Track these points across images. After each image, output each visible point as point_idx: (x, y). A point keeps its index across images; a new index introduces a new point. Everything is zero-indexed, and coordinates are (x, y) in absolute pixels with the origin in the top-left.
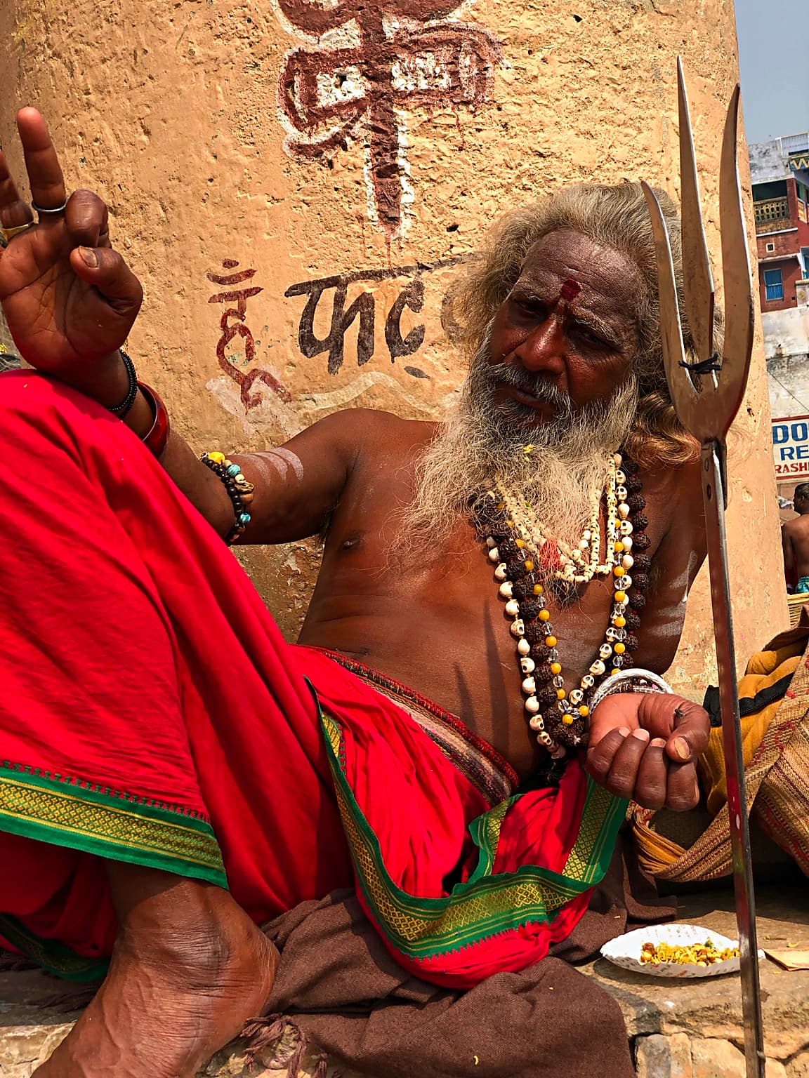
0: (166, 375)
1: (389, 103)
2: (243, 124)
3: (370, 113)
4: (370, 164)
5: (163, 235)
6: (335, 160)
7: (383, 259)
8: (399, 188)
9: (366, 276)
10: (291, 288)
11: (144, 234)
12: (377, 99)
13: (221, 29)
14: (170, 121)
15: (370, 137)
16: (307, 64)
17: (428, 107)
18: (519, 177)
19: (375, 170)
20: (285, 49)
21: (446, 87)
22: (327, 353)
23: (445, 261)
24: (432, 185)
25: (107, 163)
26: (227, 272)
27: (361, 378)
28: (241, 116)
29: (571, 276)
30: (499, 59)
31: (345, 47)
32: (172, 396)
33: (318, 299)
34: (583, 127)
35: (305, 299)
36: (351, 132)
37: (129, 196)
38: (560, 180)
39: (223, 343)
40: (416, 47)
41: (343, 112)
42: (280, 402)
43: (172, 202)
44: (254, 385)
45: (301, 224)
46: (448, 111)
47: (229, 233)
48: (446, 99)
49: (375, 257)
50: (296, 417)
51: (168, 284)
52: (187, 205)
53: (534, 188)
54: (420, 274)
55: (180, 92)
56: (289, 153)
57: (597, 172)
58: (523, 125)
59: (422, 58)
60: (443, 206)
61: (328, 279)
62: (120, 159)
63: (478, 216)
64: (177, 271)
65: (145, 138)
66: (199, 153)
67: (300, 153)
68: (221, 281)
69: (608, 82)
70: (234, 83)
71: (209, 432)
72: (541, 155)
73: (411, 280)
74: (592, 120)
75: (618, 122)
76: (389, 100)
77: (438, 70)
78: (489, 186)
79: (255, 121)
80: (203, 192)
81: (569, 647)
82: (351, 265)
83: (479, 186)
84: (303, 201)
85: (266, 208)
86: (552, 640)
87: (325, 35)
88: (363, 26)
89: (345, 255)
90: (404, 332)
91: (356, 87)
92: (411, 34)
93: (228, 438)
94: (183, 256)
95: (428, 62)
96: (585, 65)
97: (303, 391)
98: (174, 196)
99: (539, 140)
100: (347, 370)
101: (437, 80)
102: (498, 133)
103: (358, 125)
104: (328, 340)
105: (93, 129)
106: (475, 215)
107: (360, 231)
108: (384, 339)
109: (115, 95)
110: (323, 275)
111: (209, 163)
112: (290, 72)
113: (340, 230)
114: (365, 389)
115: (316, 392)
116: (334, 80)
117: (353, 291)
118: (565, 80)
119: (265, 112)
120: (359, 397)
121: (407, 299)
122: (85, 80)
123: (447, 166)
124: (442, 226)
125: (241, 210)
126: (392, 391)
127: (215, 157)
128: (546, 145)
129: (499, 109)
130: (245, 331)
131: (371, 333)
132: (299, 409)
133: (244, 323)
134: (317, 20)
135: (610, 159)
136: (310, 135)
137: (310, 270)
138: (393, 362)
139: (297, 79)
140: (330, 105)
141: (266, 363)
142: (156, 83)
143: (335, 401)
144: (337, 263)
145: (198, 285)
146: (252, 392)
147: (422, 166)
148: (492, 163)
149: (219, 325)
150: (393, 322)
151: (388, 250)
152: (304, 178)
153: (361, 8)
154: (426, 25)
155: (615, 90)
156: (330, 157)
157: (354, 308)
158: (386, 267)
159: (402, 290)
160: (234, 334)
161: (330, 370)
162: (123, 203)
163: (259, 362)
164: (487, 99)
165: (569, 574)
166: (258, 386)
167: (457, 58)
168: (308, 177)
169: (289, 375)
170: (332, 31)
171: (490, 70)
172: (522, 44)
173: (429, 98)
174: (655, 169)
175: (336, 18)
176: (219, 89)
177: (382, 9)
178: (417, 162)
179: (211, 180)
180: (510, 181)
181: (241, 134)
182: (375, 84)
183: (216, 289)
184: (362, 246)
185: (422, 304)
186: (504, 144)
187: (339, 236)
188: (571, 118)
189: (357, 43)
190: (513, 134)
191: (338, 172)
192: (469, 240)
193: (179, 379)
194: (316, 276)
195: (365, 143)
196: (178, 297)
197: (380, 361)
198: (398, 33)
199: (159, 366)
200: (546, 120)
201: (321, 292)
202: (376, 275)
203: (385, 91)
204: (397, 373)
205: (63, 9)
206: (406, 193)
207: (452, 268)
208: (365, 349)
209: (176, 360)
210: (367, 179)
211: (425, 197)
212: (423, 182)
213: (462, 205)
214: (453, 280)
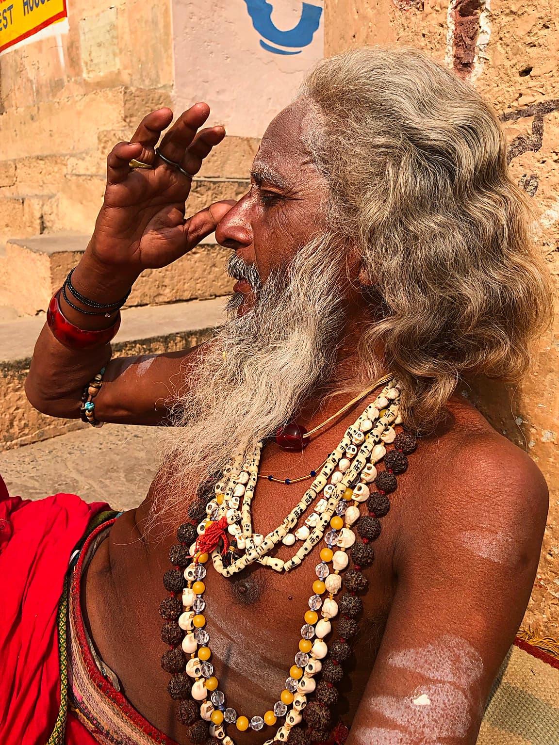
8: (476, 27)
19: (458, 8)
23: (510, 114)
24: (512, 19)
60: (519, 44)
106: (554, 53)
111: (355, 19)
124: (514, 70)
152: (403, 26)
168: (406, 24)
192: (542, 86)
206: (483, 32)
207: (515, 123)
211: (502, 35)
212: (503, 17)
213: (541, 41)
214: (515, 136)
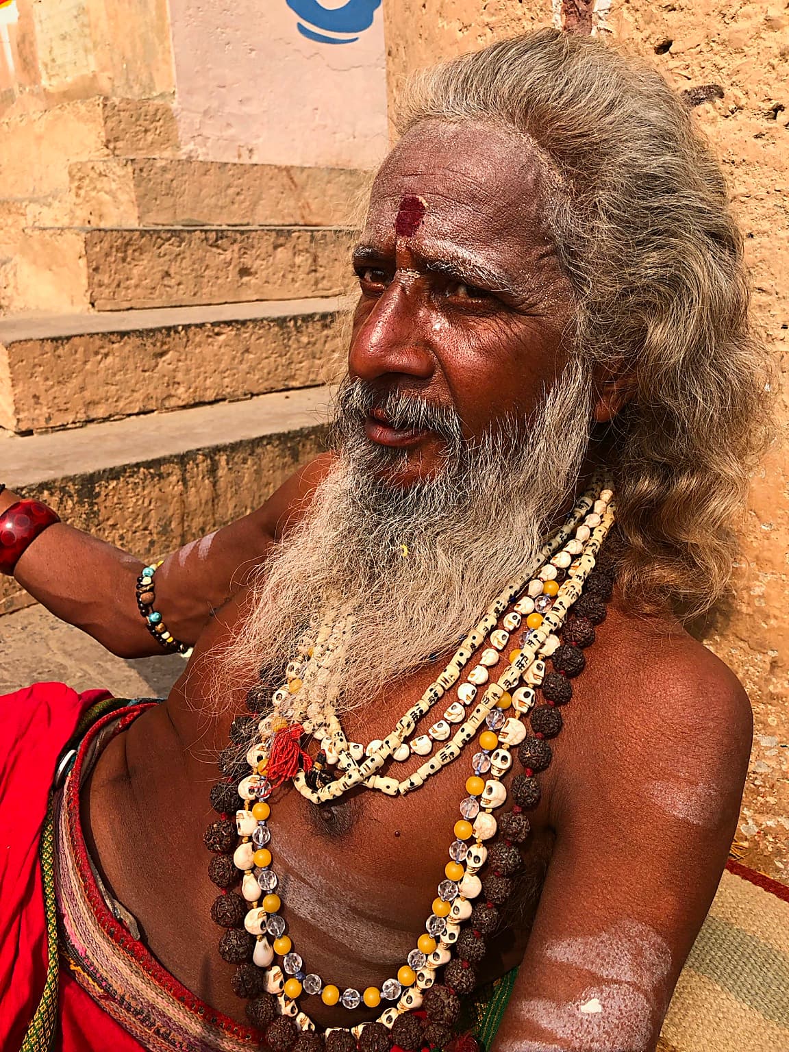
29: (408, 190)
60: (653, 8)
63: (707, 20)
84: (488, 25)
106: (701, 18)
124: (648, 45)
192: (687, 67)
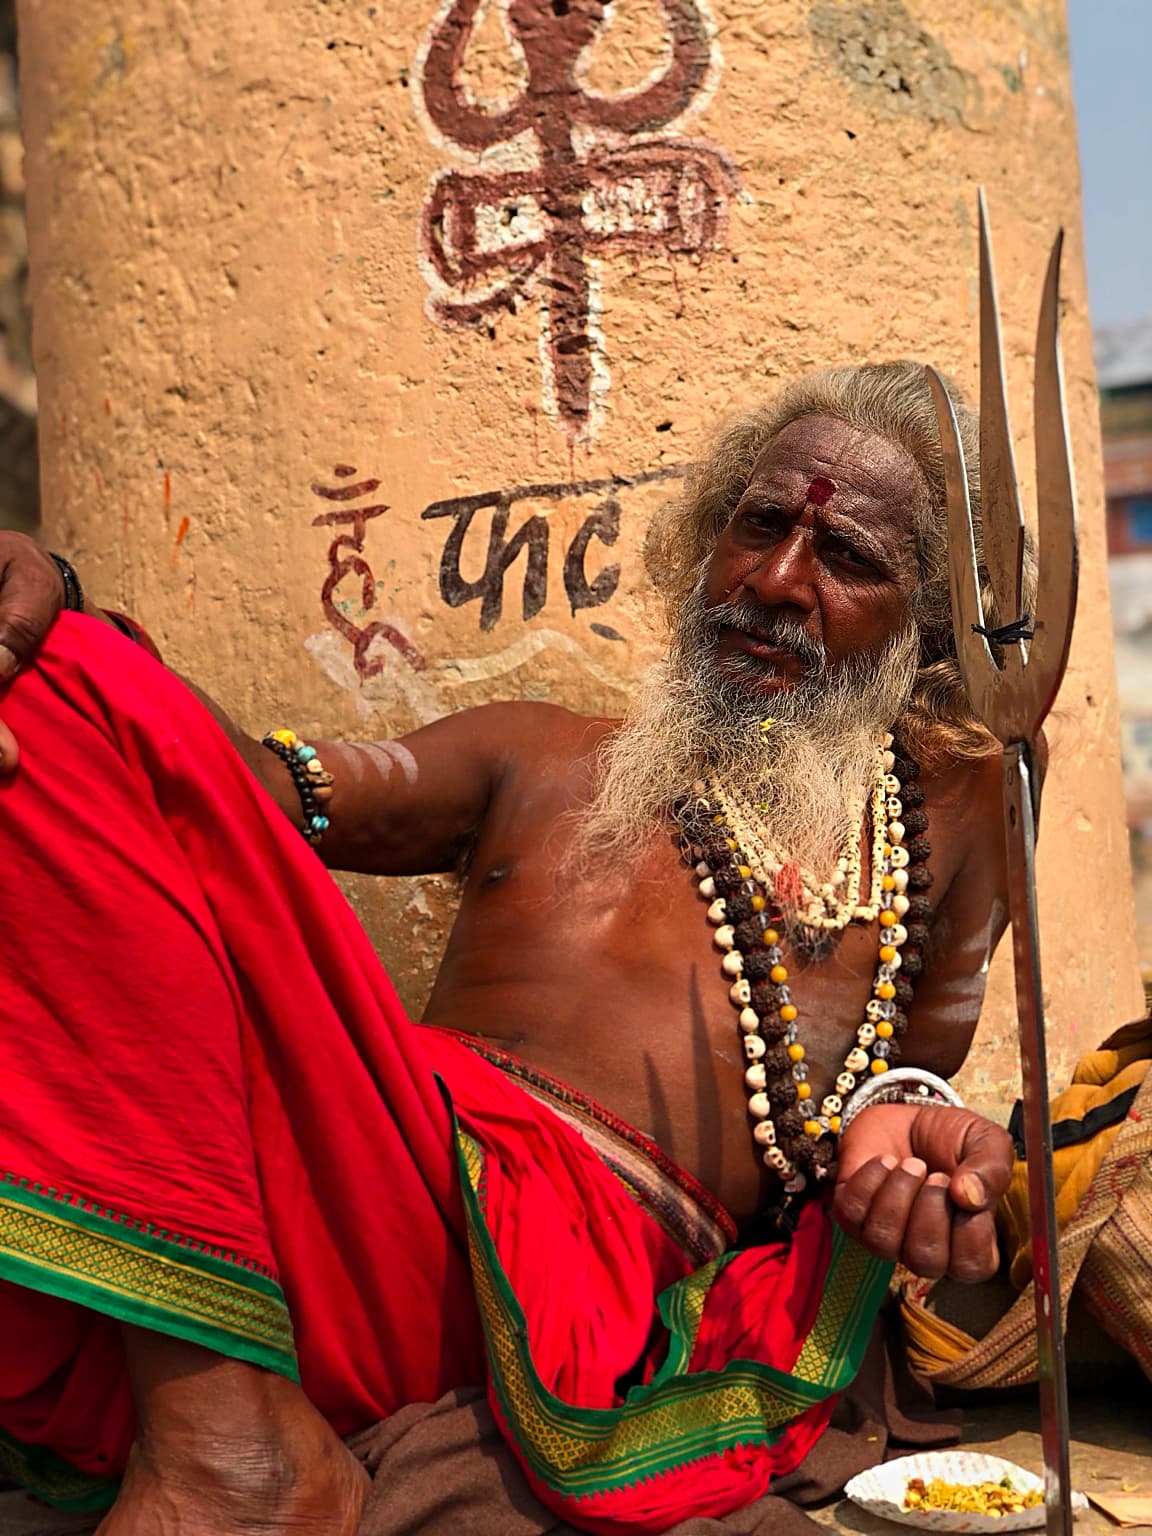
0: (248, 627)
1: (577, 250)
2: (369, 274)
3: (549, 261)
4: (548, 334)
5: (252, 430)
6: (498, 328)
7: (563, 468)
8: (588, 369)
9: (537, 491)
10: (431, 507)
11: (225, 427)
12: (561, 243)
13: (343, 140)
14: (266, 269)
15: (550, 296)
16: (462, 193)
17: (633, 256)
18: (761, 357)
19: (555, 343)
20: (432, 169)
21: (659, 228)
22: (478, 602)
23: (653, 474)
24: (636, 366)
25: (176, 325)
26: (341, 483)
27: (527, 639)
28: (367, 264)
29: (822, 472)
30: (736, 190)
31: (517, 169)
32: (256, 658)
33: (468, 523)
34: (856, 289)
35: (449, 523)
36: (522, 288)
37: (204, 373)
38: (820, 361)
39: (331, 583)
40: (619, 170)
41: (512, 261)
42: (409, 670)
43: (265, 383)
44: (373, 646)
45: (449, 416)
46: (662, 262)
47: (344, 427)
48: (660, 246)
49: (553, 467)
50: (432, 692)
51: (256, 499)
52: (287, 387)
53: (782, 374)
54: (615, 490)
55: (281, 227)
56: (434, 317)
57: (874, 352)
58: (769, 284)
59: (626, 186)
60: (652, 395)
61: (484, 496)
62: (194, 321)
63: (702, 411)
64: (269, 479)
65: (229, 291)
66: (305, 314)
67: (449, 317)
68: (331, 495)
69: (892, 225)
70: (359, 217)
71: (307, 711)
72: (793, 327)
73: (603, 499)
74: (867, 278)
75: (904, 282)
76: (578, 245)
77: (648, 205)
78: (718, 368)
79: (386, 271)
80: (309, 369)
81: (815, 1028)
82: (516, 477)
83: (704, 368)
84: (452, 384)
85: (397, 394)
86: (790, 1011)
87: (490, 151)
88: (543, 140)
89: (509, 461)
90: (591, 574)
91: (532, 226)
92: (612, 153)
93: (334, 721)
94: (279, 458)
95: (635, 192)
96: (860, 201)
97: (444, 655)
98: (269, 374)
99: (792, 305)
100: (507, 626)
101: (647, 218)
102: (732, 294)
103: (531, 280)
104: (481, 583)
105: (158, 277)
106: (696, 409)
107: (531, 428)
108: (561, 584)
109: (189, 230)
110: (477, 491)
111: (319, 329)
112: (438, 203)
113: (503, 425)
114: (532, 654)
115: (463, 658)
116: (501, 215)
117: (518, 514)
118: (830, 222)
119: (400, 257)
120: (524, 666)
121: (597, 527)
122: (148, 208)
123: (658, 338)
124: (649, 424)
125: (361, 395)
126: (571, 658)
127: (329, 320)
128: (800, 313)
129: (735, 261)
130: (362, 567)
131: (543, 574)
132: (436, 680)
133: (361, 556)
134: (479, 131)
135: (892, 335)
136: (464, 292)
137: (458, 482)
138: (573, 615)
139: (448, 213)
140: (494, 250)
141: (392, 612)
142: (248, 214)
143: (489, 671)
144: (497, 473)
145: (297, 499)
146: (369, 655)
147: (622, 339)
148: (723, 337)
149: (326, 557)
150: (575, 559)
151: (572, 456)
152: (454, 352)
153: (541, 114)
154: (633, 140)
155: (902, 237)
156: (491, 324)
157: (521, 537)
158: (567, 480)
159: (590, 513)
160: (346, 571)
161: (483, 625)
162: (196, 382)
163: (382, 612)
164: (718, 246)
165: (815, 915)
166: (378, 647)
167: (675, 188)
168: (460, 351)
169: (423, 631)
170: (499, 146)
171: (723, 206)
172: (771, 169)
173: (634, 244)
174: (958, 351)
175: (505, 127)
176: (337, 224)
177: (571, 117)
178: (615, 332)
179: (322, 353)
180: (748, 362)
181: (367, 288)
182: (558, 222)
183: (324, 507)
184: (534, 449)
185: (617, 535)
186: (741, 311)
187: (500, 434)
188: (837, 277)
189: (534, 164)
190: (753, 297)
191: (502, 345)
192: (687, 444)
193: (267, 633)
194: (466, 491)
195: (543, 304)
196: (268, 517)
197: (554, 615)
198: (593, 151)
199: (239, 615)
200: (802, 278)
201: (472, 513)
202: (554, 491)
203: (572, 232)
204: (578, 632)
205: (120, 106)
206: (598, 376)
207: (662, 484)
208: (533, 597)
209: (264, 607)
210: (543, 355)
211: (626, 382)
212: (624, 362)
213: (680, 395)
214: (664, 500)
